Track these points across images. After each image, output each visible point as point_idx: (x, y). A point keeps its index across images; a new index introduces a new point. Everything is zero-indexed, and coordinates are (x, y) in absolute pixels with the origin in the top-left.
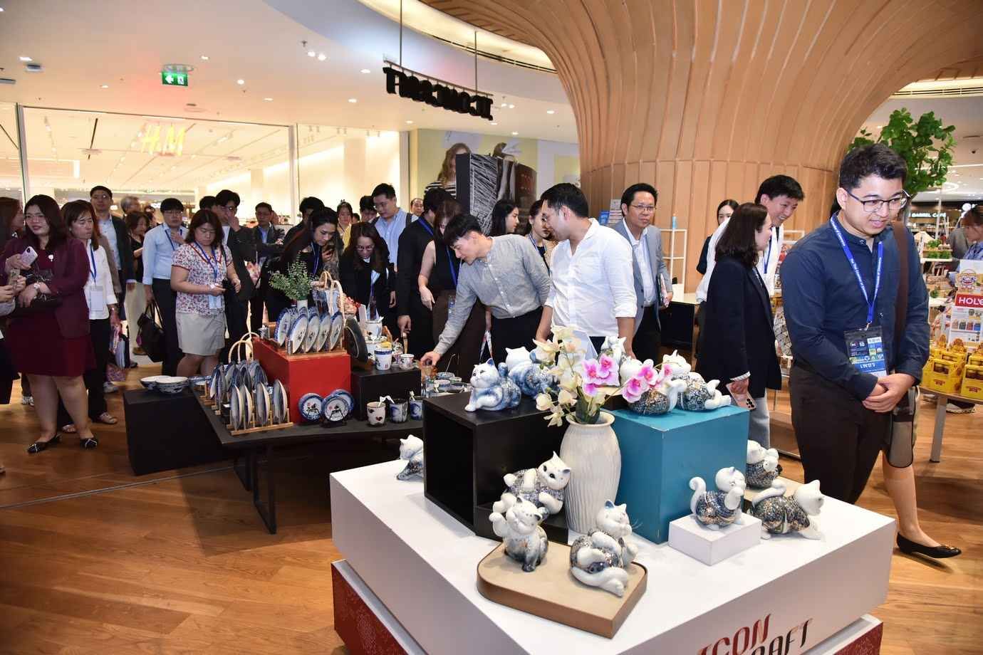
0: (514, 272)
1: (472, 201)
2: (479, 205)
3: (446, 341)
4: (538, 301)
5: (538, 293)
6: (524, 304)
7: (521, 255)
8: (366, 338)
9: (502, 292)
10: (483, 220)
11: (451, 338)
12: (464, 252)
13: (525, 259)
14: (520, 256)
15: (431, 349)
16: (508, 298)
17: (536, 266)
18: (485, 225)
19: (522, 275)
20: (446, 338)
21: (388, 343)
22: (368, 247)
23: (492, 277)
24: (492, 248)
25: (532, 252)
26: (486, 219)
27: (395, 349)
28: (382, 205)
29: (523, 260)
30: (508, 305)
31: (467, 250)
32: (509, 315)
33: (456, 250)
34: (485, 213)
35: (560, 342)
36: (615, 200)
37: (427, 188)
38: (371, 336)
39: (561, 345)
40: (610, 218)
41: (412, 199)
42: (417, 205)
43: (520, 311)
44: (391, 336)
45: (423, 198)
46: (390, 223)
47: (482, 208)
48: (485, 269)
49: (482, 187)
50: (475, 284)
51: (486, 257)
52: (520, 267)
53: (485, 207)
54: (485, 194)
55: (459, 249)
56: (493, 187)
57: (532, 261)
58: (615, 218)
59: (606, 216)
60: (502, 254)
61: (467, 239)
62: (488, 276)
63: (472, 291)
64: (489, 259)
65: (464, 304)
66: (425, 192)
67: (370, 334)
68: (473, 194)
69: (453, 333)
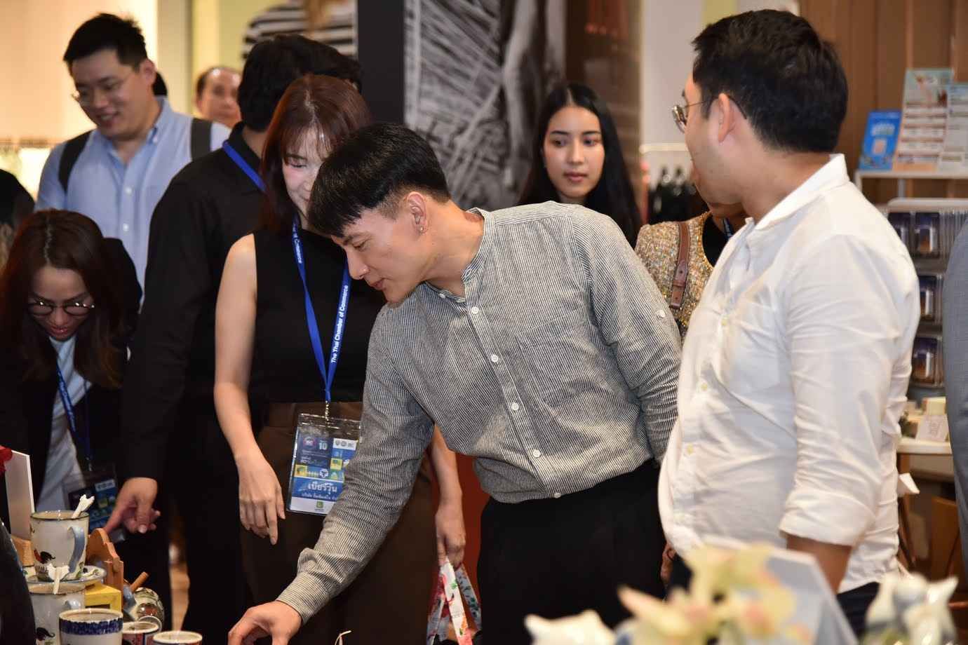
0: (557, 333)
1: (413, 77)
2: (437, 90)
3: (326, 569)
4: (642, 440)
5: (641, 412)
6: (591, 452)
7: (582, 272)
8: (30, 573)
9: (515, 406)
10: (452, 146)
11: (347, 562)
12: (374, 260)
13: (599, 288)
14: (578, 276)
15: (271, 595)
16: (535, 427)
17: (638, 318)
18: (461, 160)
19: (589, 348)
20: (329, 560)
21: (109, 590)
22: (68, 303)
23: (480, 349)
24: (483, 249)
25: (623, 268)
26: (462, 141)
27: (133, 612)
28: (108, 89)
29: (589, 288)
30: (537, 453)
31: (389, 254)
32: (541, 486)
33: (350, 251)
34: (458, 118)
35: (718, 598)
36: (922, 73)
37: (253, 25)
38: (50, 568)
39: (723, 611)
40: (904, 133)
41: (200, 69)
42: (219, 91)
43: (578, 474)
44: (120, 565)
45: (239, 65)
46: (131, 155)
47: (450, 106)
48: (457, 323)
49: (449, 26)
50: (421, 373)
51: (460, 279)
52: (578, 316)
53: (455, 99)
54: (460, 53)
55: (358, 247)
56: (485, 26)
57: (621, 299)
58: (920, 133)
59: (891, 128)
60: (517, 272)
61: (392, 214)
62: (467, 346)
63: (413, 404)
64: (469, 289)
65: (393, 452)
66: (248, 40)
67: (45, 557)
68: (416, 52)
69: (354, 543)
